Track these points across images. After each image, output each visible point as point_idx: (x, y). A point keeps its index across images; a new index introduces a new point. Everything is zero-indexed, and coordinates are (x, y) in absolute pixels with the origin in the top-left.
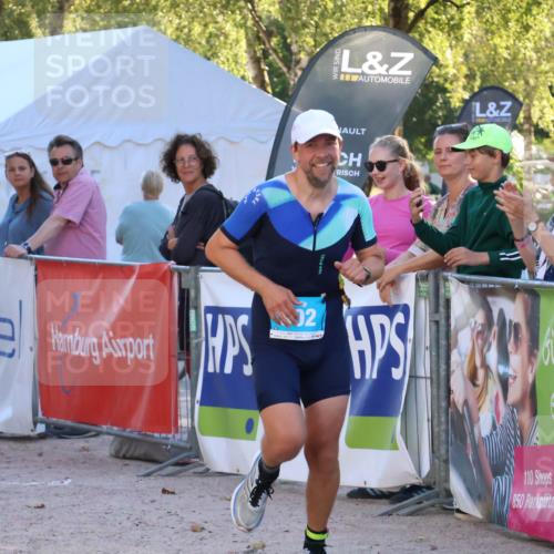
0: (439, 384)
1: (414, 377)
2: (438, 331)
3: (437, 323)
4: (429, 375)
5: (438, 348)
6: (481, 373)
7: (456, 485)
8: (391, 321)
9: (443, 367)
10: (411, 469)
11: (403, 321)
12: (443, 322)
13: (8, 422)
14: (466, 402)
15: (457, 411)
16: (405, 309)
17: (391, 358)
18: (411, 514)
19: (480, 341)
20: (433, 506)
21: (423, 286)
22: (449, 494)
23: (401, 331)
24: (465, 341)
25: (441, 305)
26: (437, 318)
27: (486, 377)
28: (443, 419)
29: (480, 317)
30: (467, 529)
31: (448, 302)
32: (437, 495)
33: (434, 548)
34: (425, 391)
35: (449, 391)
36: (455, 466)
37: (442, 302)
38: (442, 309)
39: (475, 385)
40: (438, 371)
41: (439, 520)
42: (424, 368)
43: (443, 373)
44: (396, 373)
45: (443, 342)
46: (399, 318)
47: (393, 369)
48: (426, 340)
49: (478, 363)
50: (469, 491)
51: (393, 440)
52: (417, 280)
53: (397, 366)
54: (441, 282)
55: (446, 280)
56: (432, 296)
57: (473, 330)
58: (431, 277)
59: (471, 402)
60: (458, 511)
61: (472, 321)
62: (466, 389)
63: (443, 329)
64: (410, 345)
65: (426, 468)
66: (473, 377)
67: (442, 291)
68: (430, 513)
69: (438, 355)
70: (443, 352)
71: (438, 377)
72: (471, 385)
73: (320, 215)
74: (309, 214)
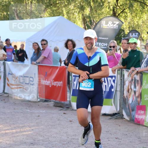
0: (121, 92)
1: (116, 91)
2: (121, 81)
3: (121, 79)
5: (121, 84)
6: (130, 90)
7: (124, 113)
9: (122, 89)
10: (116, 110)
12: (123, 79)
14: (127, 96)
16: (115, 77)
17: (112, 87)
18: (115, 119)
19: (130, 84)
20: (120, 117)
21: (119, 72)
22: (123, 115)
23: (114, 81)
24: (127, 83)
25: (122, 76)
26: (121, 78)
27: (131, 91)
28: (122, 100)
30: (127, 122)
31: (124, 75)
32: (121, 115)
33: (120, 126)
34: (118, 94)
35: (123, 94)
36: (124, 109)
37: (122, 75)
38: (122, 77)
39: (129, 92)
40: (121, 90)
41: (121, 120)
42: (118, 89)
43: (122, 90)
44: (113, 90)
45: (123, 84)
46: (114, 78)
47: (112, 89)
48: (119, 83)
49: (130, 88)
50: (127, 114)
51: (112, 104)
52: (117, 71)
53: (113, 88)
54: (123, 71)
55: (123, 70)
56: (120, 74)
58: (120, 70)
59: (128, 96)
60: (124, 118)
61: (129, 79)
63: (123, 81)
64: (116, 84)
65: (118, 109)
66: (128, 91)
67: (123, 73)
68: (119, 119)
69: (121, 86)
70: (122, 85)
71: (121, 91)
72: (128, 93)
73: (90, 57)
74: (87, 57)
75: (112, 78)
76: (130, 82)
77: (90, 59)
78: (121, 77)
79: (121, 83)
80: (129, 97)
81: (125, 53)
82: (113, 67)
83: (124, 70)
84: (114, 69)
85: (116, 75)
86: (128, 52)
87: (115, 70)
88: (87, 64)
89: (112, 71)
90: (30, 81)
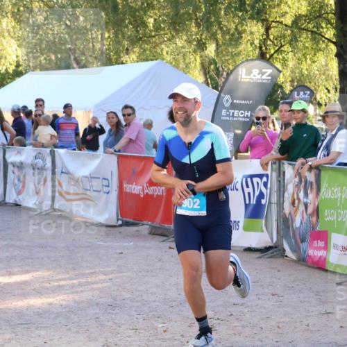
0: (280, 206)
1: (270, 203)
2: (280, 184)
3: (280, 181)
4: (276, 202)
5: (280, 191)
6: (296, 202)
7: (286, 246)
9: (282, 199)
10: (270, 240)
12: (282, 181)
13: (107, 220)
14: (290, 213)
15: (286, 217)
16: (267, 176)
17: (261, 195)
18: (269, 258)
19: (296, 189)
20: (278, 254)
21: (274, 166)
22: (284, 250)
23: (265, 184)
24: (290, 188)
25: (281, 174)
26: (279, 179)
27: (299, 203)
28: (282, 220)
29: (297, 180)
30: (292, 263)
31: (284, 173)
32: (280, 250)
33: (279, 271)
34: (274, 208)
35: (283, 209)
36: (286, 239)
37: (282, 173)
38: (282, 176)
39: (294, 206)
40: (280, 201)
41: (280, 260)
42: (274, 200)
44: (263, 202)
45: (282, 189)
46: (265, 179)
47: (262, 200)
48: (275, 188)
49: (296, 197)
50: (291, 249)
51: (262, 228)
53: (263, 198)
54: (281, 165)
55: (283, 164)
56: (277, 170)
57: (294, 184)
58: (277, 162)
59: (292, 213)
60: (286, 256)
62: (290, 208)
63: (282, 184)
64: (269, 190)
65: (275, 239)
66: (293, 203)
67: (282, 168)
68: (277, 257)
69: (280, 194)
70: (282, 193)
71: (280, 204)
72: (292, 207)
73: (190, 143)
74: (185, 143)
75: (261, 179)
76: (297, 186)
77: (190, 147)
78: (279, 176)
79: (280, 188)
80: (295, 216)
81: (285, 129)
83: (285, 162)
84: (265, 162)
85: (269, 172)
86: (290, 129)
87: (267, 164)
88: (186, 160)
89: (262, 165)
90: (103, 185)
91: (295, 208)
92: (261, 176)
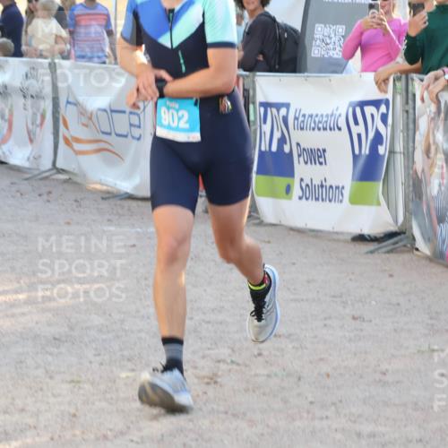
0: (408, 157)
1: (392, 152)
2: (408, 118)
3: (407, 112)
4: (402, 150)
5: (408, 129)
7: (416, 232)
8: (378, 111)
9: (411, 144)
10: (390, 220)
11: (385, 111)
12: (411, 111)
14: (423, 171)
15: (418, 177)
16: (387, 102)
17: (378, 139)
18: (388, 252)
19: (432, 125)
20: (405, 246)
21: (398, 84)
22: (414, 239)
23: (384, 118)
25: (409, 98)
26: (407, 108)
27: (436, 149)
28: (411, 183)
29: (433, 108)
30: (424, 262)
31: (414, 95)
32: (407, 237)
34: (399, 160)
35: (413, 162)
36: (416, 218)
37: (410, 96)
38: (410, 102)
39: (428, 157)
40: (408, 148)
41: (406, 257)
42: (399, 147)
43: (411, 149)
44: (381, 150)
45: (411, 126)
46: (383, 109)
47: (380, 147)
48: (400, 126)
49: (431, 141)
50: (423, 234)
52: (394, 80)
53: (381, 144)
54: (410, 82)
55: (413, 80)
56: (404, 93)
57: (428, 116)
59: (426, 169)
60: (417, 249)
61: (428, 110)
62: (424, 160)
63: (411, 116)
64: (389, 128)
65: (401, 219)
66: (427, 152)
67: (410, 88)
68: (402, 252)
69: (408, 135)
70: (411, 133)
71: (408, 153)
72: (426, 157)
73: (172, 11)
75: (378, 109)
76: (433, 119)
78: (407, 103)
79: (407, 124)
80: (431, 175)
81: (414, 15)
82: (381, 69)
83: (415, 76)
84: (382, 78)
85: (389, 96)
86: (424, 14)
87: (386, 81)
89: (377, 83)
90: (131, 125)
91: (430, 161)
92: (376, 104)
